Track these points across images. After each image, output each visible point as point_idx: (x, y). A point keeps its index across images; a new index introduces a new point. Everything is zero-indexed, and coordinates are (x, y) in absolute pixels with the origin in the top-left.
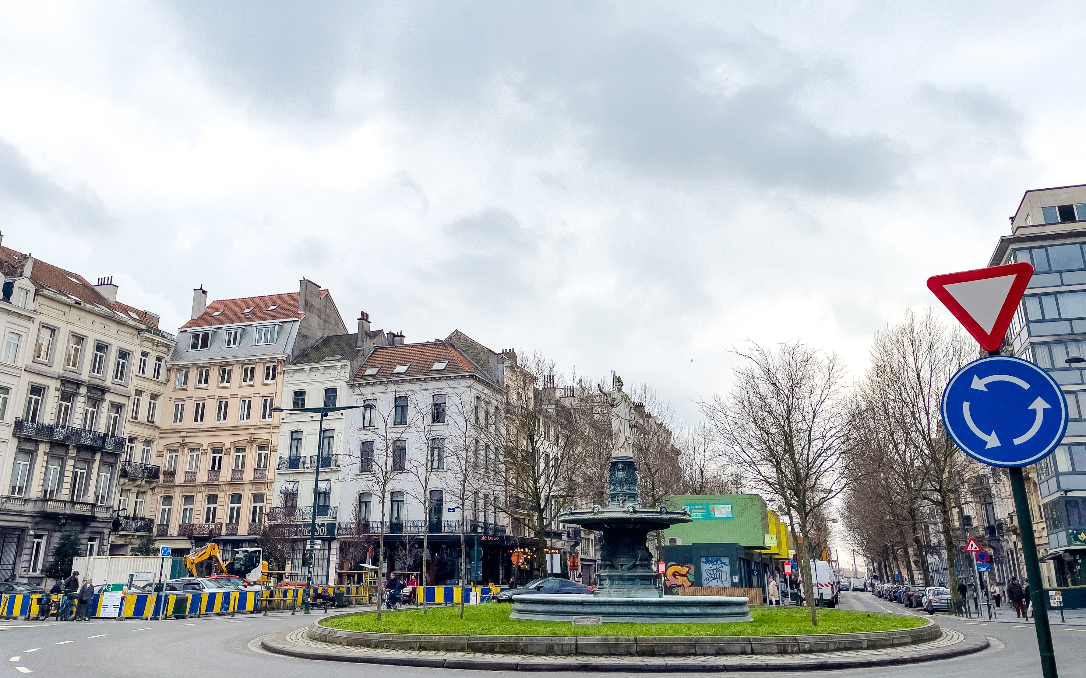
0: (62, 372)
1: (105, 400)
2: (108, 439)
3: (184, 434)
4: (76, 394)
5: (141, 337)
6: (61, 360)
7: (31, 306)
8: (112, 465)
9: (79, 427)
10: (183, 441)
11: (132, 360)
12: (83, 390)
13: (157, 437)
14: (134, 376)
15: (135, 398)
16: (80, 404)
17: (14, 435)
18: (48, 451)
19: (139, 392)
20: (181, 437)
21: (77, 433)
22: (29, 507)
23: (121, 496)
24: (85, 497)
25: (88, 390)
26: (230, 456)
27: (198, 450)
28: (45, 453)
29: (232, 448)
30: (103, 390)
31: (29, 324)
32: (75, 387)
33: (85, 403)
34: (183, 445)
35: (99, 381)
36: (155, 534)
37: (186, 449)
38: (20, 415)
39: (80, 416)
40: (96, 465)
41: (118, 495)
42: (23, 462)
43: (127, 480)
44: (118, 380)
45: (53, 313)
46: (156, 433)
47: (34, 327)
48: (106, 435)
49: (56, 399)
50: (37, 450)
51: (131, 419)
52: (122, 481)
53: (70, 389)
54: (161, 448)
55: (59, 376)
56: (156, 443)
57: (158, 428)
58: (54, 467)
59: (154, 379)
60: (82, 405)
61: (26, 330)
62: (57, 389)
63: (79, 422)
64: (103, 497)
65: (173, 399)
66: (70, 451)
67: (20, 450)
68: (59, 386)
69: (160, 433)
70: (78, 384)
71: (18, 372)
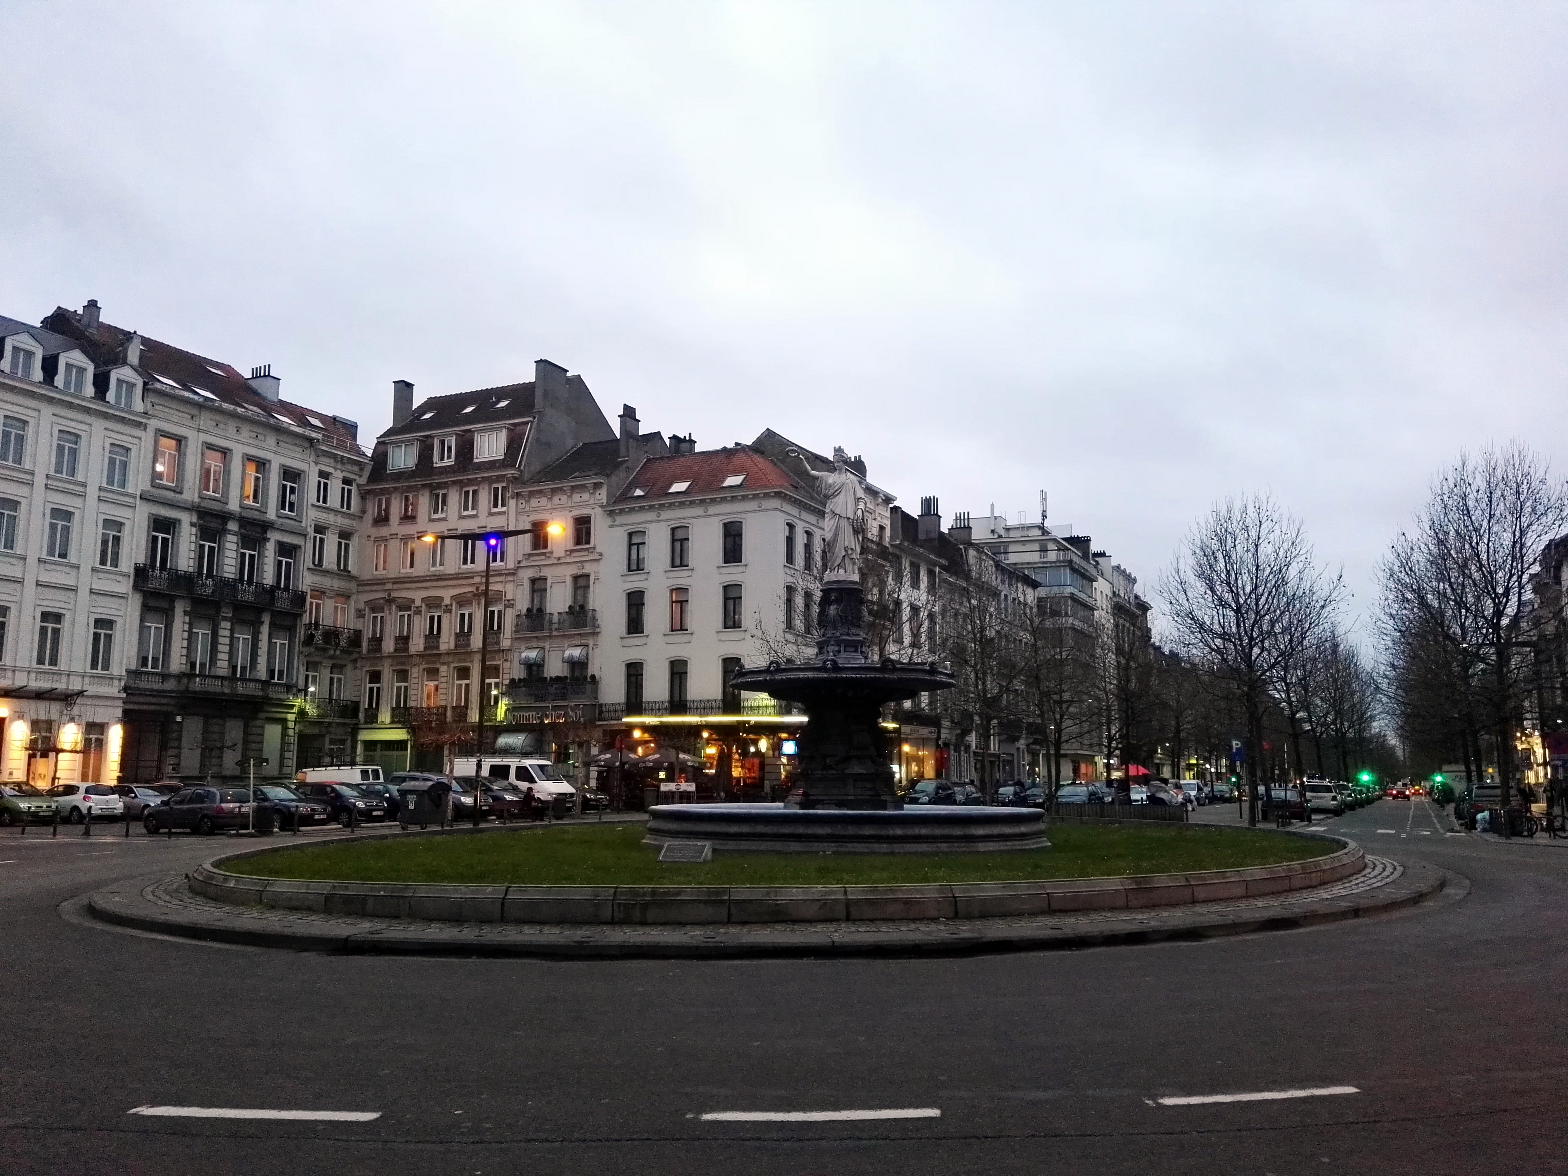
0: (197, 500)
1: (269, 539)
2: (278, 593)
3: (389, 586)
4: (224, 531)
5: (316, 450)
6: (194, 485)
7: (138, 405)
8: (291, 630)
9: (232, 576)
10: (389, 595)
11: (304, 482)
12: (233, 526)
13: (354, 591)
14: (310, 506)
15: (315, 538)
16: (231, 546)
17: (136, 587)
18: (189, 609)
19: (320, 529)
20: (386, 590)
21: (231, 585)
22: (170, 685)
23: (307, 670)
24: (253, 672)
25: (241, 527)
26: (451, 616)
27: (409, 609)
28: (186, 613)
29: (454, 604)
30: (266, 526)
31: (138, 433)
32: (220, 521)
33: (237, 543)
34: (390, 601)
35: (257, 513)
36: (362, 721)
37: (394, 607)
38: (142, 559)
39: (233, 562)
40: (265, 629)
41: (302, 670)
42: (155, 626)
43: (312, 650)
44: (287, 512)
45: (175, 416)
46: (353, 586)
47: (148, 438)
48: (277, 587)
49: (193, 538)
50: (172, 609)
51: (311, 566)
52: (306, 650)
53: (214, 524)
54: (361, 606)
55: (193, 506)
56: (354, 597)
57: (355, 578)
58: (202, 632)
59: (342, 510)
60: (234, 547)
61: (136, 441)
62: (193, 525)
63: (233, 570)
64: (281, 673)
65: (372, 539)
66: (223, 610)
67: (146, 609)
68: (194, 520)
69: (358, 585)
70: (225, 517)
71: (131, 500)
